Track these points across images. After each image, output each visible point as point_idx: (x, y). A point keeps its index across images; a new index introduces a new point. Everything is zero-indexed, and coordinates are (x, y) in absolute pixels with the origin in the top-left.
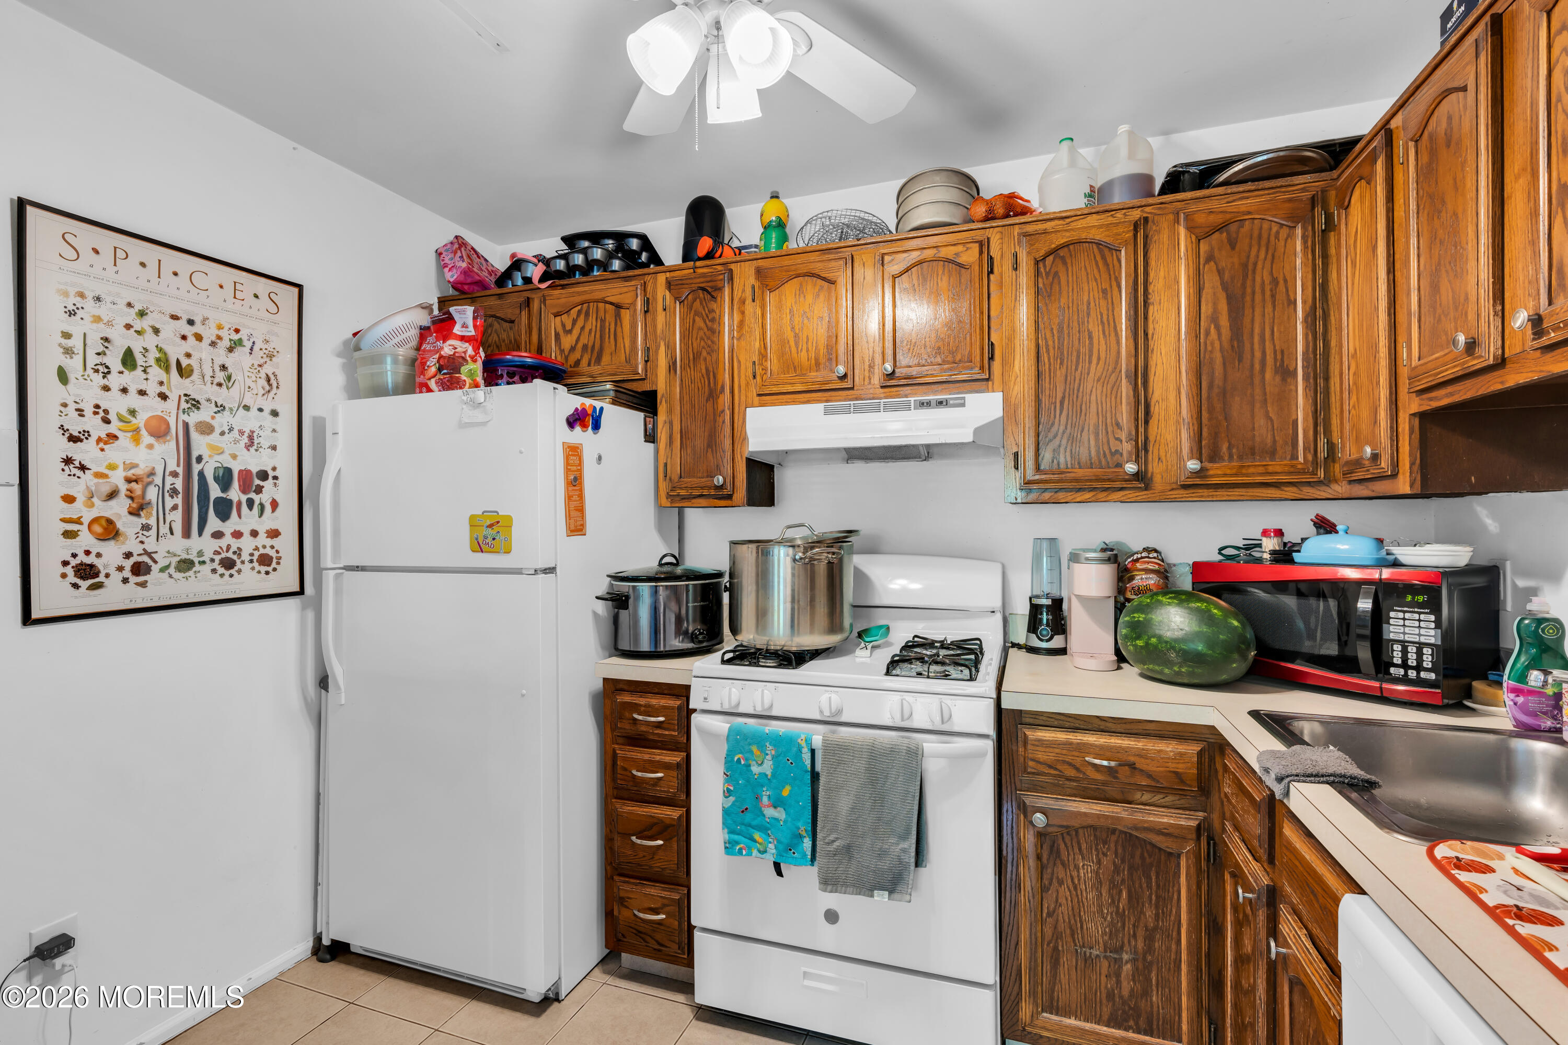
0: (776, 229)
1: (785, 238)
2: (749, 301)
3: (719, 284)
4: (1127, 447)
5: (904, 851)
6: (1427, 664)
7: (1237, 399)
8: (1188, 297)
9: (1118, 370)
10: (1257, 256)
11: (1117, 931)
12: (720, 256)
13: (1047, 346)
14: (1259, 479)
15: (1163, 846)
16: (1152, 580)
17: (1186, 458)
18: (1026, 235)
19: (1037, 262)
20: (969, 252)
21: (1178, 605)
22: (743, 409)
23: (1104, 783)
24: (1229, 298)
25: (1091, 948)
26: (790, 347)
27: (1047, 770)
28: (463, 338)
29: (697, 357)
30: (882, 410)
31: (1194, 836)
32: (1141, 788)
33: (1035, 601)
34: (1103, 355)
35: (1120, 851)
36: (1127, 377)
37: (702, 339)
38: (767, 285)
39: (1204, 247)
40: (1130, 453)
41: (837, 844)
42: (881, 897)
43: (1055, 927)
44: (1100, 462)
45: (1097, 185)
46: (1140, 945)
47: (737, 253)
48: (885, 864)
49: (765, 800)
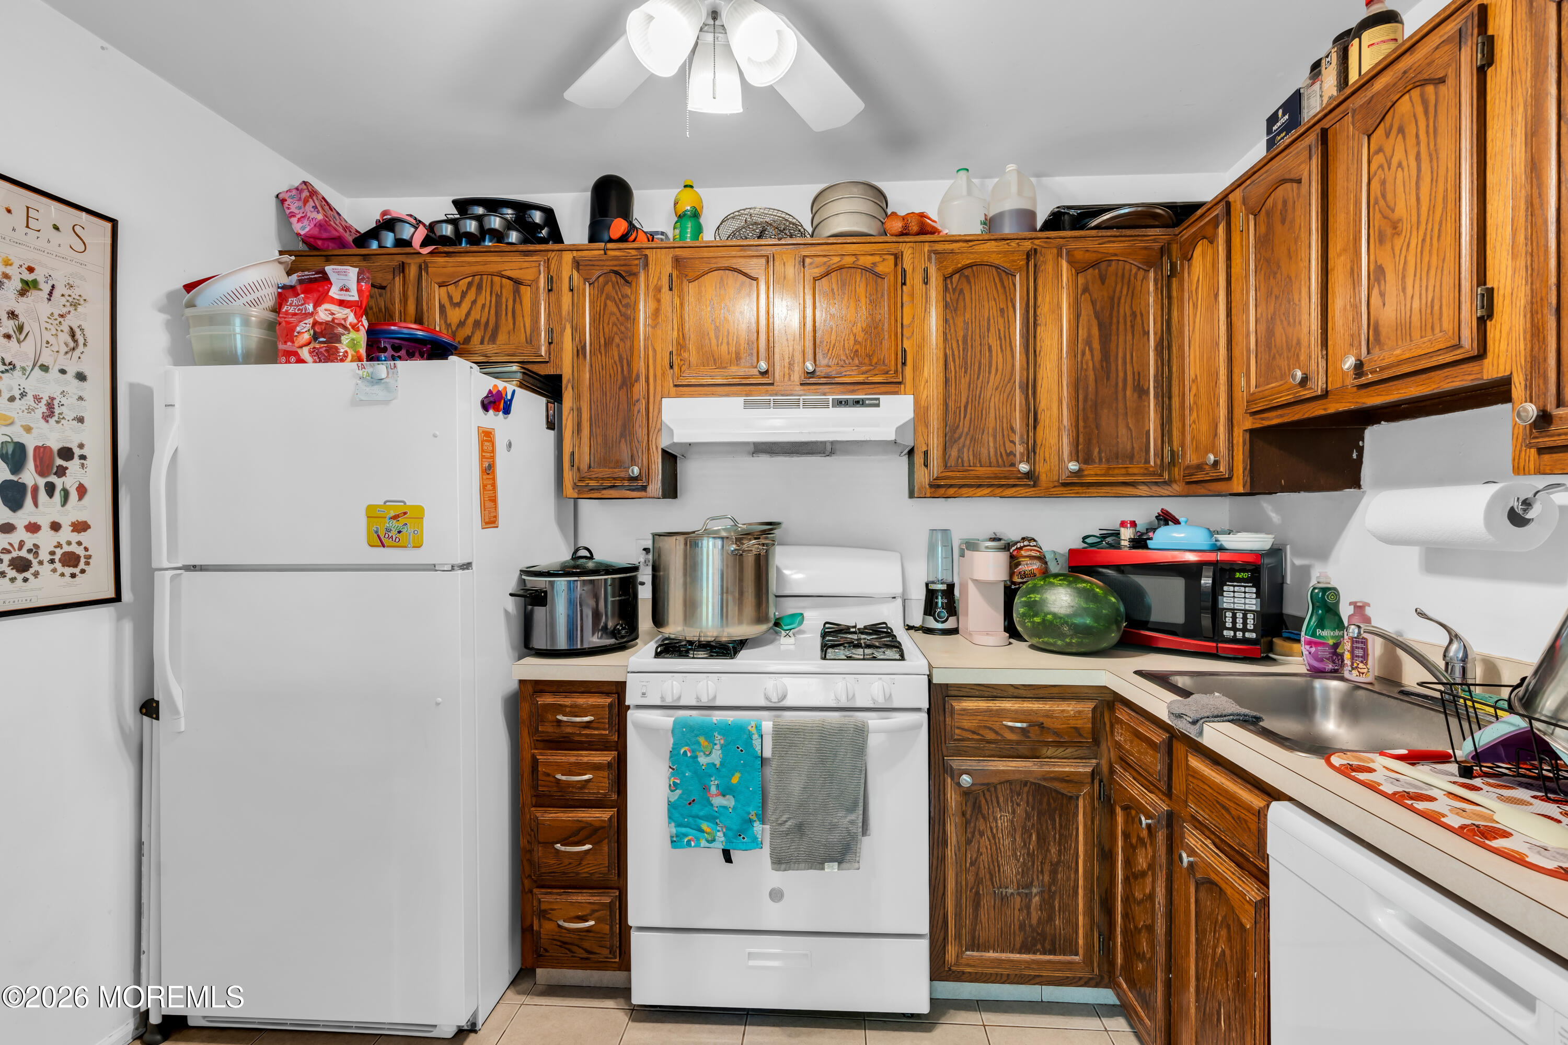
0: (692, 219)
1: (699, 230)
2: (665, 288)
3: (635, 269)
4: (1019, 449)
5: (852, 822)
6: (1250, 626)
7: (1106, 411)
8: (1069, 321)
9: (1012, 381)
10: (1121, 292)
11: (1028, 869)
12: (634, 240)
13: (953, 355)
14: (1121, 479)
15: (1065, 792)
16: (1035, 566)
17: (1066, 460)
18: (936, 252)
19: (945, 279)
20: (885, 263)
21: (1068, 585)
22: (659, 399)
23: (1018, 743)
24: (1100, 326)
25: (1007, 888)
26: (710, 339)
27: (970, 736)
28: (341, 303)
29: (608, 343)
30: (801, 407)
31: (1089, 780)
32: (1047, 744)
33: (932, 587)
34: (1000, 367)
35: (1031, 800)
36: (1020, 387)
37: (614, 324)
38: (686, 275)
39: (1081, 280)
40: (1022, 454)
41: (789, 823)
42: (831, 868)
43: (977, 874)
44: (997, 461)
45: (990, 215)
46: (1047, 878)
47: (651, 239)
48: (835, 837)
49: (713, 790)
